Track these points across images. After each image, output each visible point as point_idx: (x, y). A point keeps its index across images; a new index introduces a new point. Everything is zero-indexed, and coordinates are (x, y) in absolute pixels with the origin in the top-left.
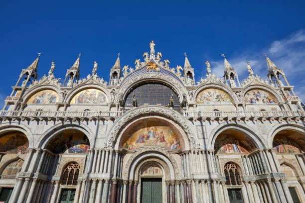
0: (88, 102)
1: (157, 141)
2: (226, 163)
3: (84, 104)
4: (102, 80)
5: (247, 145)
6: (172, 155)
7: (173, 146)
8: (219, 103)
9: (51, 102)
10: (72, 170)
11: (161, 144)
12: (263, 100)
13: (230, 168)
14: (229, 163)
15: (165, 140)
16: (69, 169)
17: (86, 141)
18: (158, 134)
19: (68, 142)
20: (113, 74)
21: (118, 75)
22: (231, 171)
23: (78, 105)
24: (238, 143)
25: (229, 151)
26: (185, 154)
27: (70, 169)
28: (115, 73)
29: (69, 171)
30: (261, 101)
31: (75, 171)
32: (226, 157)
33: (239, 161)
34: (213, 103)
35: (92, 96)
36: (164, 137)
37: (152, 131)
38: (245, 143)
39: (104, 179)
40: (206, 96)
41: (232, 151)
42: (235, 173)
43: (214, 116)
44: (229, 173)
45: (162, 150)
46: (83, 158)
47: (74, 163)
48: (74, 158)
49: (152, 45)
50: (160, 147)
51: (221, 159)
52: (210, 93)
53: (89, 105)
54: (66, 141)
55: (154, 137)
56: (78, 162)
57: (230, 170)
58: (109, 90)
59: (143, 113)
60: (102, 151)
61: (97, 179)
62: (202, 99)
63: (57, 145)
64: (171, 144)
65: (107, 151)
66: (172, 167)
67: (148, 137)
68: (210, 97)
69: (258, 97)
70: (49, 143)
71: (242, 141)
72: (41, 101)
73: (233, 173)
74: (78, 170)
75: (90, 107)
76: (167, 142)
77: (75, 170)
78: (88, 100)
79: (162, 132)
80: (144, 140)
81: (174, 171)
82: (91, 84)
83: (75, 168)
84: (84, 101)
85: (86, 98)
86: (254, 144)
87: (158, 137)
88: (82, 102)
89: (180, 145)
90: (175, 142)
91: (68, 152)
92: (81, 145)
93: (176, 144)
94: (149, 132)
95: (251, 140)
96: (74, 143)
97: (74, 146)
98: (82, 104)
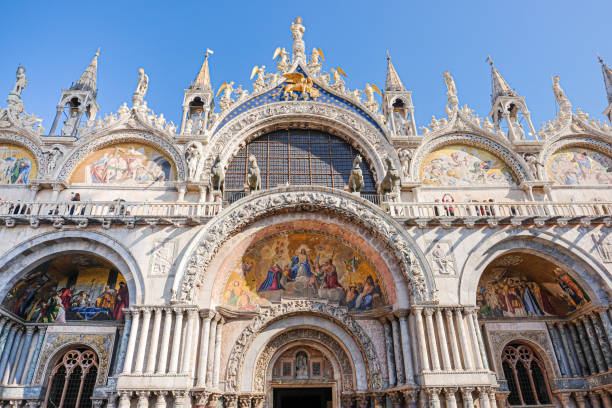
0: (120, 181)
1: (316, 286)
2: (505, 343)
3: (109, 184)
4: (162, 119)
5: (562, 293)
6: (360, 322)
7: (363, 299)
8: (480, 184)
9: (14, 179)
10: (78, 370)
11: (329, 292)
12: (597, 177)
13: (518, 357)
14: (515, 344)
15: (340, 281)
16: (67, 366)
17: (118, 287)
18: (320, 268)
19: (63, 290)
20: (192, 104)
21: (207, 107)
22: (520, 365)
23: (94, 188)
24: (537, 290)
25: (514, 312)
26: (397, 319)
27: (69, 368)
28: (197, 103)
29: (68, 372)
30: (593, 176)
31: (84, 372)
32: (505, 327)
33: (542, 337)
34: (467, 184)
36: (335, 274)
37: (302, 258)
38: (555, 289)
39: (170, 392)
40: (445, 164)
41: (520, 312)
42: (530, 372)
43: (474, 213)
44: (516, 372)
45: (333, 310)
46: (110, 335)
47: (82, 348)
48: (82, 335)
49: (299, 29)
50: (326, 302)
51: (491, 333)
52: (455, 157)
53: (123, 189)
54: (59, 288)
55: (309, 273)
56: (93, 346)
57: (519, 362)
58: (180, 147)
59: (278, 206)
60: (163, 311)
61: (152, 392)
62: (436, 172)
63: (33, 297)
64: (356, 293)
66: (359, 356)
67: (292, 275)
68: (458, 168)
69: (584, 169)
70: (11, 292)
71: (548, 285)
73: (525, 370)
74: (93, 371)
75: (126, 192)
76: (346, 286)
77: (85, 369)
78: (119, 176)
79: (331, 261)
80: (281, 282)
81: (367, 367)
82: (130, 129)
83: (84, 362)
84: (108, 177)
85: (116, 170)
86: (582, 291)
87: (321, 275)
88: (104, 180)
89: (381, 294)
90: (366, 288)
91: (63, 319)
92: (104, 298)
93: (371, 294)
94: (295, 261)
95: (574, 281)
96: (81, 294)
97: (84, 302)
98: (102, 185)
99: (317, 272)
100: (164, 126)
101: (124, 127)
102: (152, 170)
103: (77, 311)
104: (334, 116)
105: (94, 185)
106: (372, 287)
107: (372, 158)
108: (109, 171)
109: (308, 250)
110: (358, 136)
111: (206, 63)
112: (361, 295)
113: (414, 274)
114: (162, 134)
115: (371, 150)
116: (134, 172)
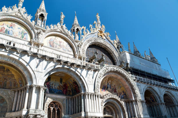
0: (58, 48)
3: (55, 48)
6: (123, 102)
9: (23, 37)
10: (54, 109)
16: (51, 108)
21: (81, 32)
23: (51, 49)
35: (61, 44)
36: (116, 89)
45: (118, 98)
46: (64, 99)
47: (55, 102)
48: (56, 98)
49: (98, 17)
50: (116, 96)
55: (111, 88)
58: (76, 43)
59: (112, 70)
60: (93, 95)
61: (96, 117)
65: (97, 95)
67: (108, 88)
72: (11, 32)
76: (118, 92)
77: (56, 109)
78: (58, 47)
79: (115, 86)
80: (105, 89)
82: (61, 32)
83: (55, 107)
84: (55, 46)
85: (57, 44)
86: (155, 99)
87: (113, 89)
88: (53, 47)
89: (126, 96)
90: (122, 93)
91: (48, 92)
92: (59, 87)
93: (123, 95)
94: (108, 84)
95: (154, 97)
96: (52, 84)
97: (54, 87)
98: (53, 48)
99: (112, 88)
100: (71, 35)
101: (60, 31)
102: (67, 48)
103: (52, 90)
104: (109, 46)
105: (50, 47)
106: (123, 94)
107: (116, 60)
108: (54, 44)
109: (111, 82)
110: (114, 53)
111: (76, 17)
112: (121, 95)
113: (137, 92)
114: (71, 37)
115: (116, 58)
116: (62, 46)
